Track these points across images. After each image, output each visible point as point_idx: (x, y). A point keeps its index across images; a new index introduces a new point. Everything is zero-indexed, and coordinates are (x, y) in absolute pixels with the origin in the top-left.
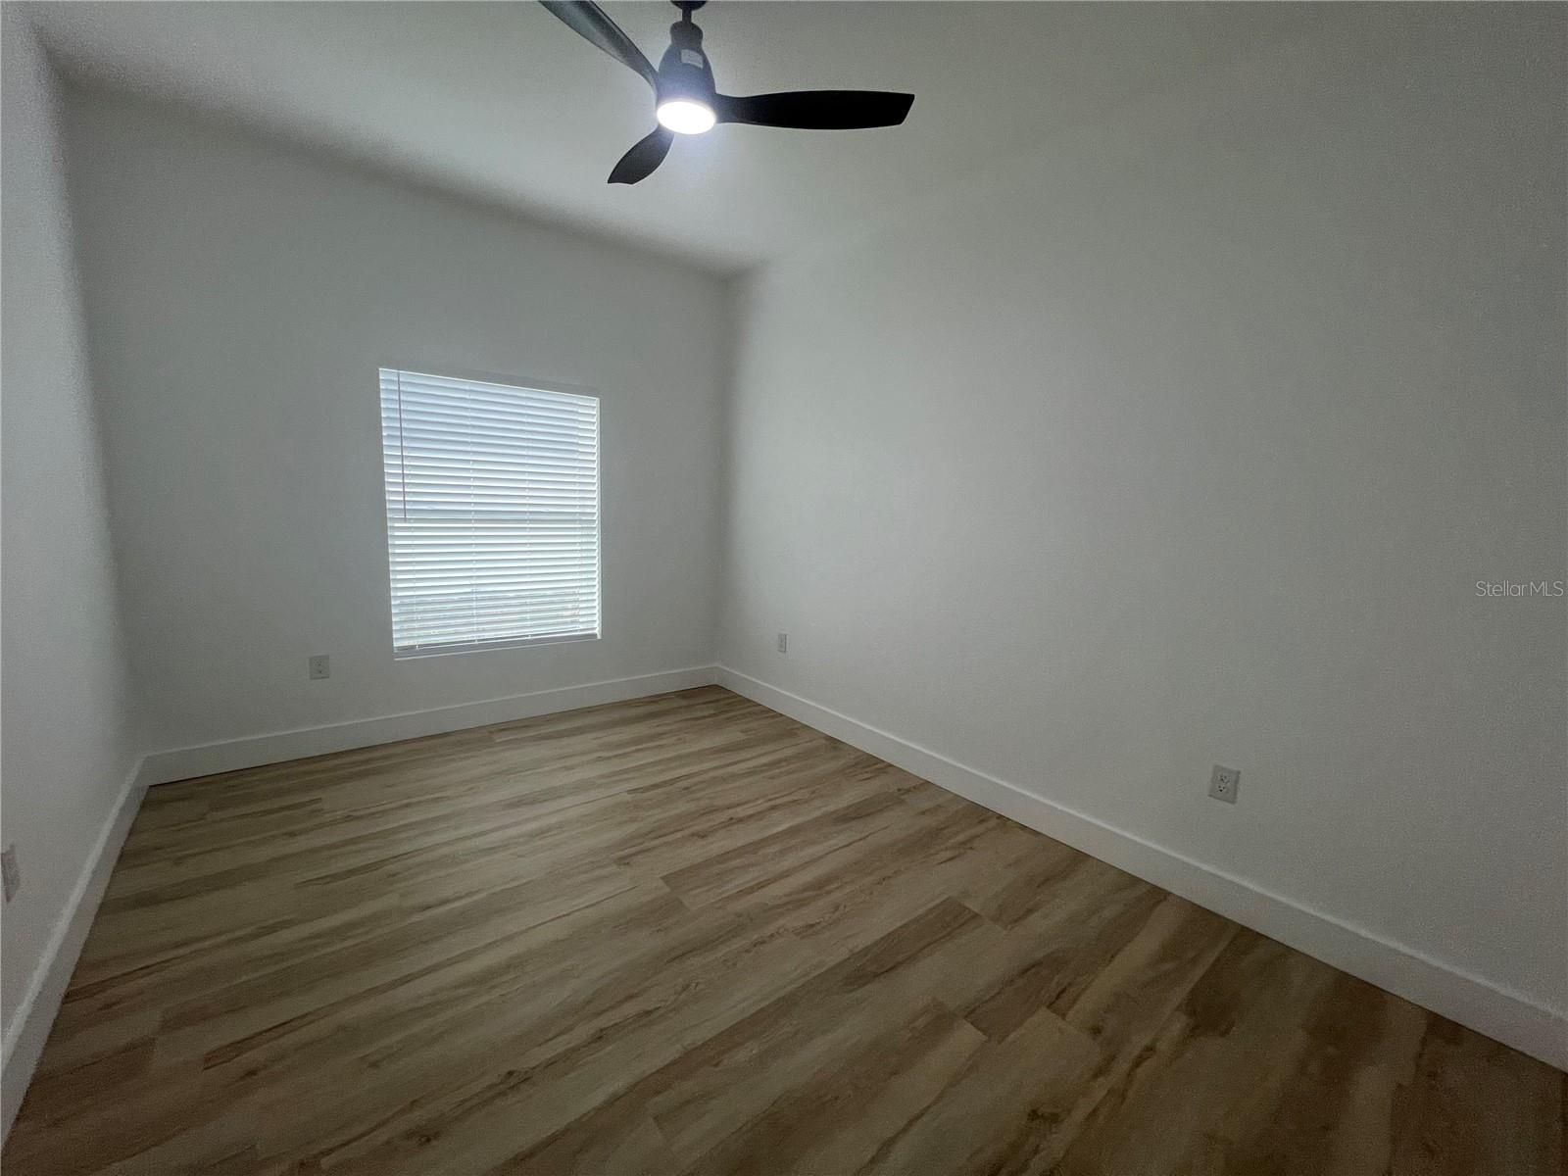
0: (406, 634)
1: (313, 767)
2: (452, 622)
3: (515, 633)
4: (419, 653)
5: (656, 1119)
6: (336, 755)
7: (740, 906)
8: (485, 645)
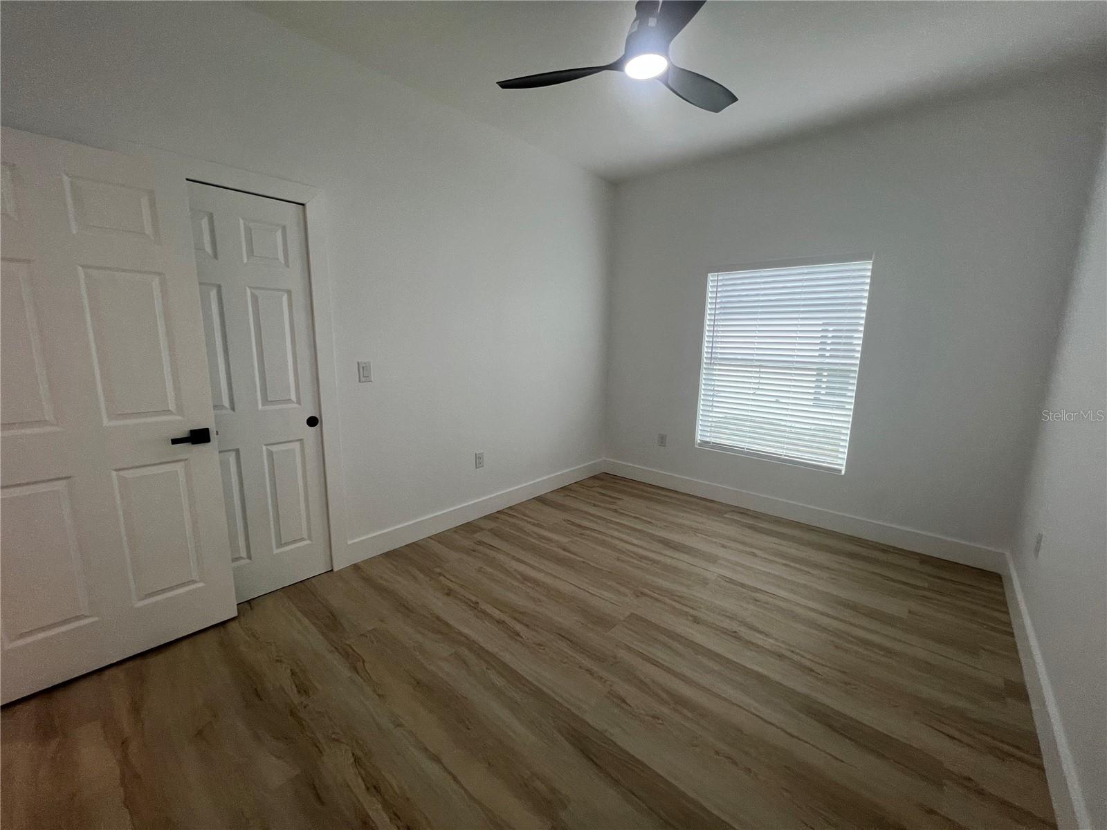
0: (704, 432)
1: (663, 493)
2: (728, 431)
3: (773, 450)
4: (712, 447)
5: (456, 653)
6: (663, 489)
7: (622, 653)
8: (751, 453)
